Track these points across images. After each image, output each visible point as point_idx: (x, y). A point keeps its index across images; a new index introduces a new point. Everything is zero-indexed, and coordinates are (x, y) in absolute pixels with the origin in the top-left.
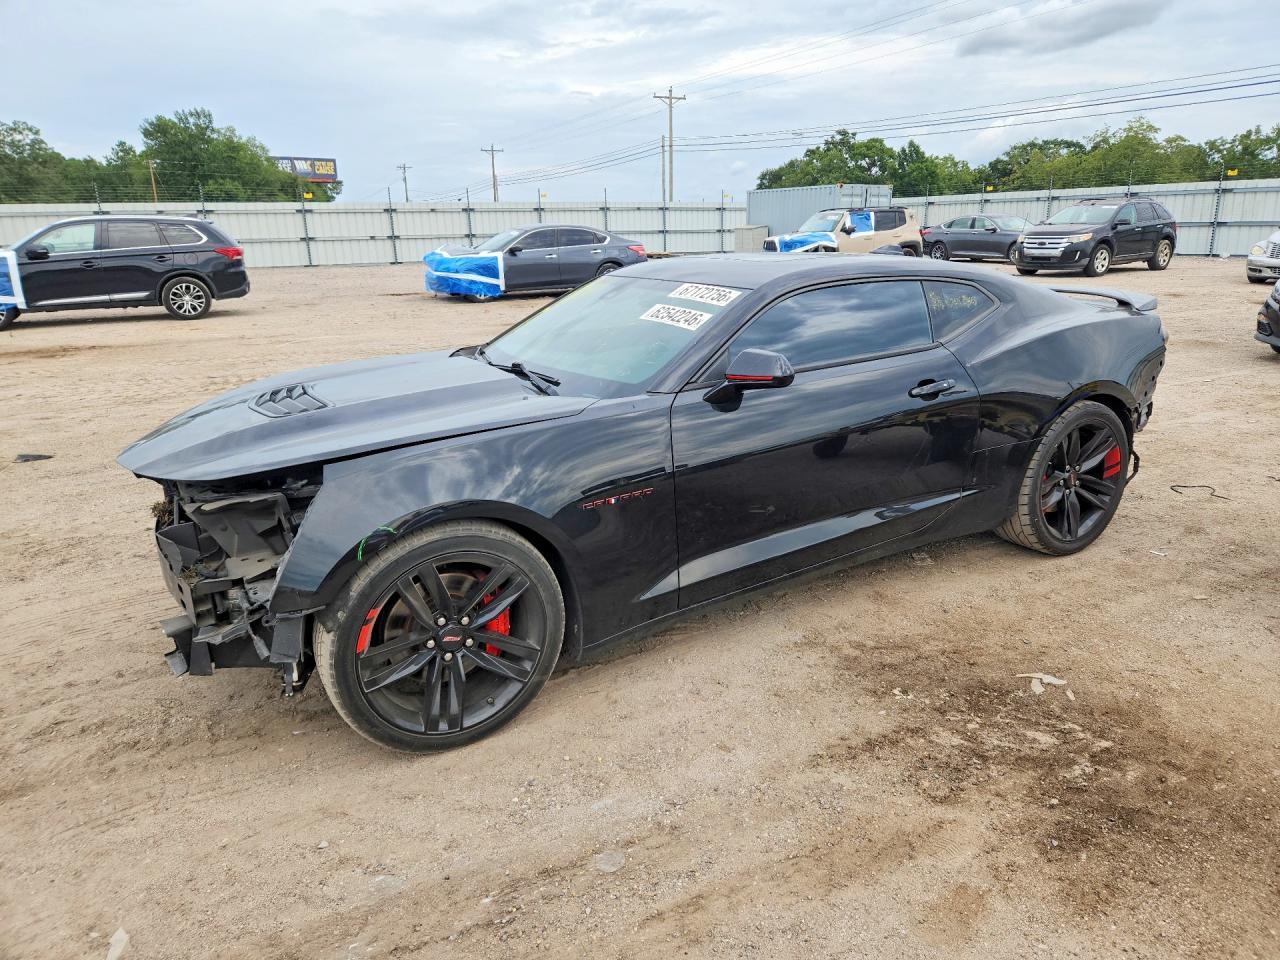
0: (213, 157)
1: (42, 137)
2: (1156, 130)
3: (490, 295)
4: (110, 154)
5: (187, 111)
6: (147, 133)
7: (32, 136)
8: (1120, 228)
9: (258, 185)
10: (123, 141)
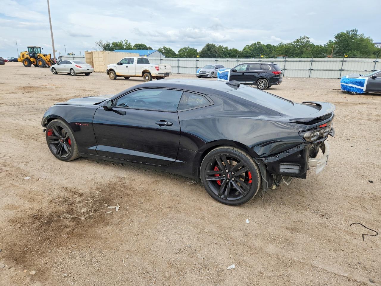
0: (353, 43)
1: (310, 40)
3: (358, 92)
4: (326, 44)
5: (350, 30)
6: (336, 37)
7: (307, 40)
9: (365, 52)
10: (331, 40)
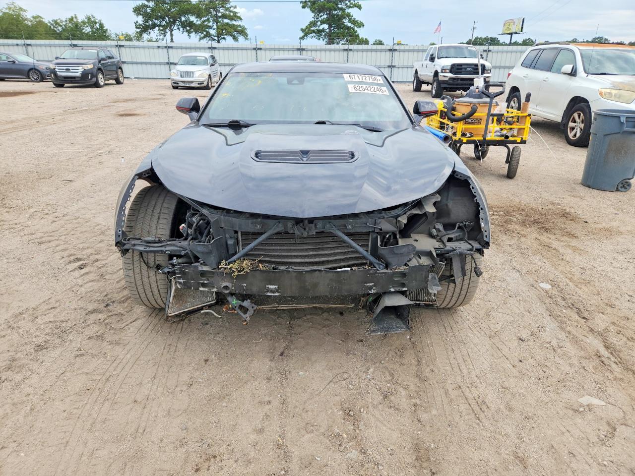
2: (25, 11)
8: (102, 62)
